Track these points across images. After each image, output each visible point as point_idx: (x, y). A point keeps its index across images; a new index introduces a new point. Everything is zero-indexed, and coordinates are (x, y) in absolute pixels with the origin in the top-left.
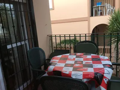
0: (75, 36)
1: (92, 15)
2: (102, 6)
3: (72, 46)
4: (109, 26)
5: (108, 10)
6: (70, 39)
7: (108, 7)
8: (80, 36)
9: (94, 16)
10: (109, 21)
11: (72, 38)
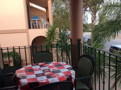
0: (14, 49)
1: (30, 28)
2: (38, 20)
3: (11, 59)
4: (47, 38)
5: (44, 24)
6: (8, 51)
7: (44, 22)
8: (19, 48)
9: (32, 28)
10: (46, 33)
11: (10, 51)
